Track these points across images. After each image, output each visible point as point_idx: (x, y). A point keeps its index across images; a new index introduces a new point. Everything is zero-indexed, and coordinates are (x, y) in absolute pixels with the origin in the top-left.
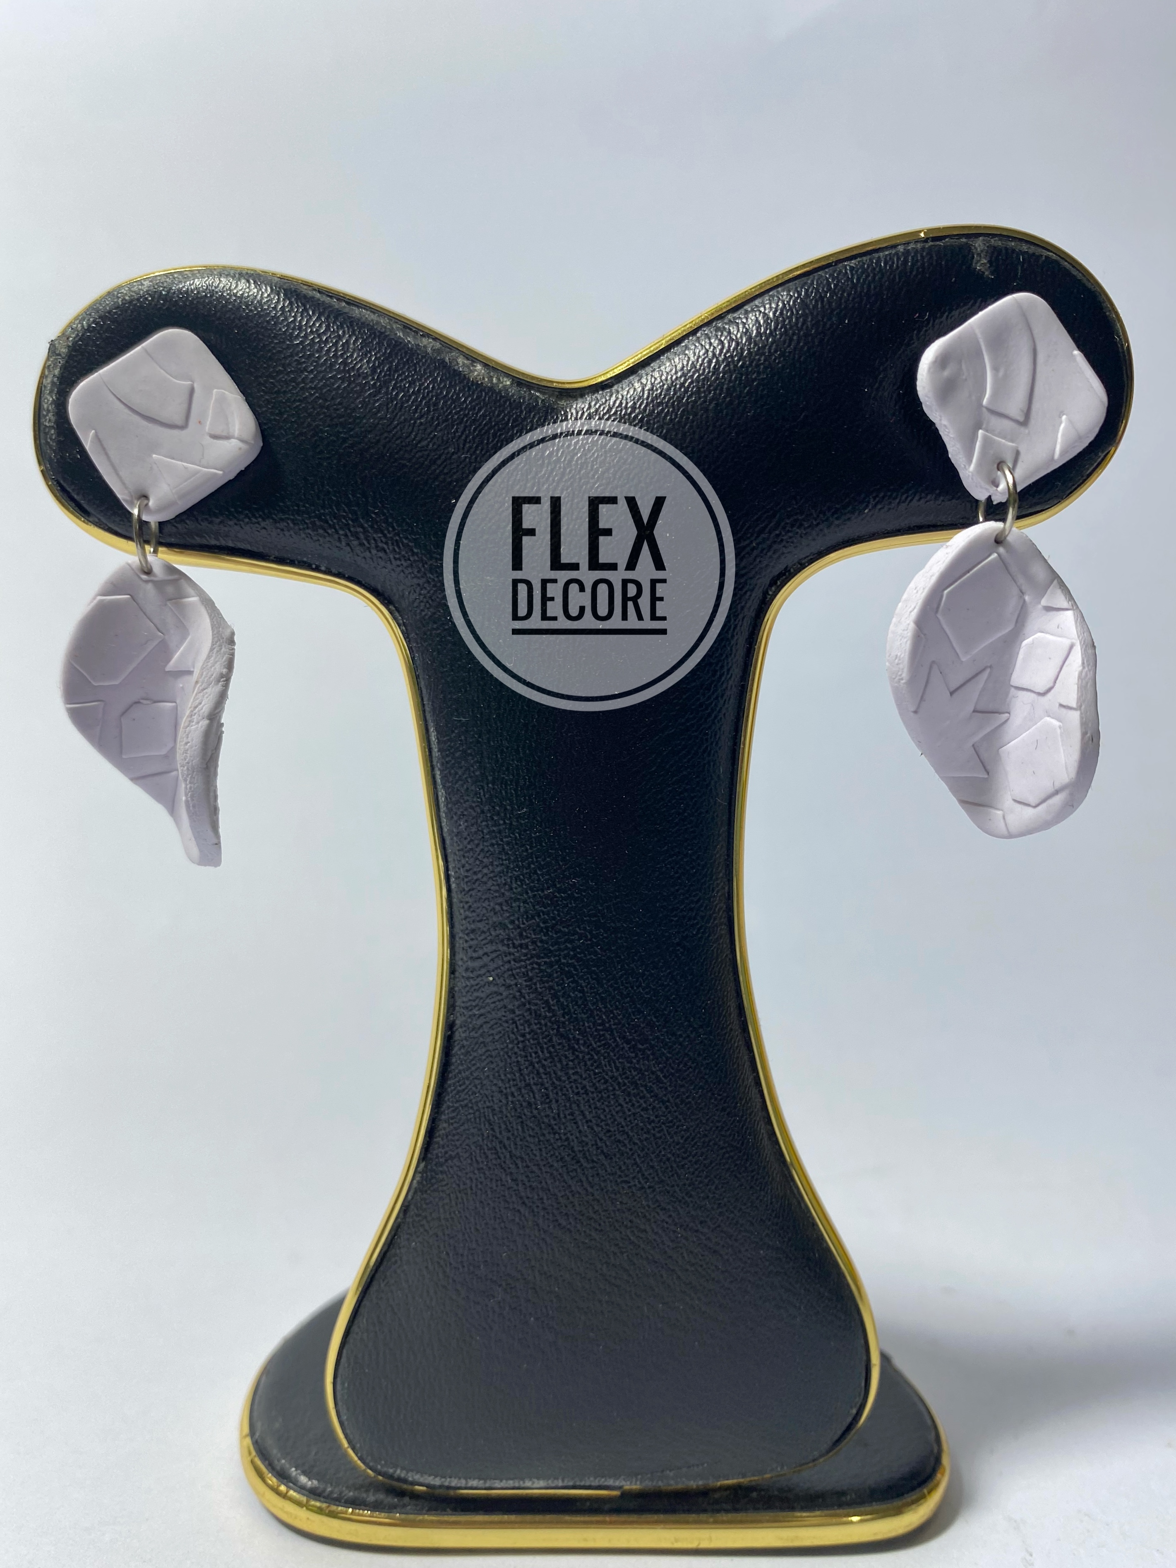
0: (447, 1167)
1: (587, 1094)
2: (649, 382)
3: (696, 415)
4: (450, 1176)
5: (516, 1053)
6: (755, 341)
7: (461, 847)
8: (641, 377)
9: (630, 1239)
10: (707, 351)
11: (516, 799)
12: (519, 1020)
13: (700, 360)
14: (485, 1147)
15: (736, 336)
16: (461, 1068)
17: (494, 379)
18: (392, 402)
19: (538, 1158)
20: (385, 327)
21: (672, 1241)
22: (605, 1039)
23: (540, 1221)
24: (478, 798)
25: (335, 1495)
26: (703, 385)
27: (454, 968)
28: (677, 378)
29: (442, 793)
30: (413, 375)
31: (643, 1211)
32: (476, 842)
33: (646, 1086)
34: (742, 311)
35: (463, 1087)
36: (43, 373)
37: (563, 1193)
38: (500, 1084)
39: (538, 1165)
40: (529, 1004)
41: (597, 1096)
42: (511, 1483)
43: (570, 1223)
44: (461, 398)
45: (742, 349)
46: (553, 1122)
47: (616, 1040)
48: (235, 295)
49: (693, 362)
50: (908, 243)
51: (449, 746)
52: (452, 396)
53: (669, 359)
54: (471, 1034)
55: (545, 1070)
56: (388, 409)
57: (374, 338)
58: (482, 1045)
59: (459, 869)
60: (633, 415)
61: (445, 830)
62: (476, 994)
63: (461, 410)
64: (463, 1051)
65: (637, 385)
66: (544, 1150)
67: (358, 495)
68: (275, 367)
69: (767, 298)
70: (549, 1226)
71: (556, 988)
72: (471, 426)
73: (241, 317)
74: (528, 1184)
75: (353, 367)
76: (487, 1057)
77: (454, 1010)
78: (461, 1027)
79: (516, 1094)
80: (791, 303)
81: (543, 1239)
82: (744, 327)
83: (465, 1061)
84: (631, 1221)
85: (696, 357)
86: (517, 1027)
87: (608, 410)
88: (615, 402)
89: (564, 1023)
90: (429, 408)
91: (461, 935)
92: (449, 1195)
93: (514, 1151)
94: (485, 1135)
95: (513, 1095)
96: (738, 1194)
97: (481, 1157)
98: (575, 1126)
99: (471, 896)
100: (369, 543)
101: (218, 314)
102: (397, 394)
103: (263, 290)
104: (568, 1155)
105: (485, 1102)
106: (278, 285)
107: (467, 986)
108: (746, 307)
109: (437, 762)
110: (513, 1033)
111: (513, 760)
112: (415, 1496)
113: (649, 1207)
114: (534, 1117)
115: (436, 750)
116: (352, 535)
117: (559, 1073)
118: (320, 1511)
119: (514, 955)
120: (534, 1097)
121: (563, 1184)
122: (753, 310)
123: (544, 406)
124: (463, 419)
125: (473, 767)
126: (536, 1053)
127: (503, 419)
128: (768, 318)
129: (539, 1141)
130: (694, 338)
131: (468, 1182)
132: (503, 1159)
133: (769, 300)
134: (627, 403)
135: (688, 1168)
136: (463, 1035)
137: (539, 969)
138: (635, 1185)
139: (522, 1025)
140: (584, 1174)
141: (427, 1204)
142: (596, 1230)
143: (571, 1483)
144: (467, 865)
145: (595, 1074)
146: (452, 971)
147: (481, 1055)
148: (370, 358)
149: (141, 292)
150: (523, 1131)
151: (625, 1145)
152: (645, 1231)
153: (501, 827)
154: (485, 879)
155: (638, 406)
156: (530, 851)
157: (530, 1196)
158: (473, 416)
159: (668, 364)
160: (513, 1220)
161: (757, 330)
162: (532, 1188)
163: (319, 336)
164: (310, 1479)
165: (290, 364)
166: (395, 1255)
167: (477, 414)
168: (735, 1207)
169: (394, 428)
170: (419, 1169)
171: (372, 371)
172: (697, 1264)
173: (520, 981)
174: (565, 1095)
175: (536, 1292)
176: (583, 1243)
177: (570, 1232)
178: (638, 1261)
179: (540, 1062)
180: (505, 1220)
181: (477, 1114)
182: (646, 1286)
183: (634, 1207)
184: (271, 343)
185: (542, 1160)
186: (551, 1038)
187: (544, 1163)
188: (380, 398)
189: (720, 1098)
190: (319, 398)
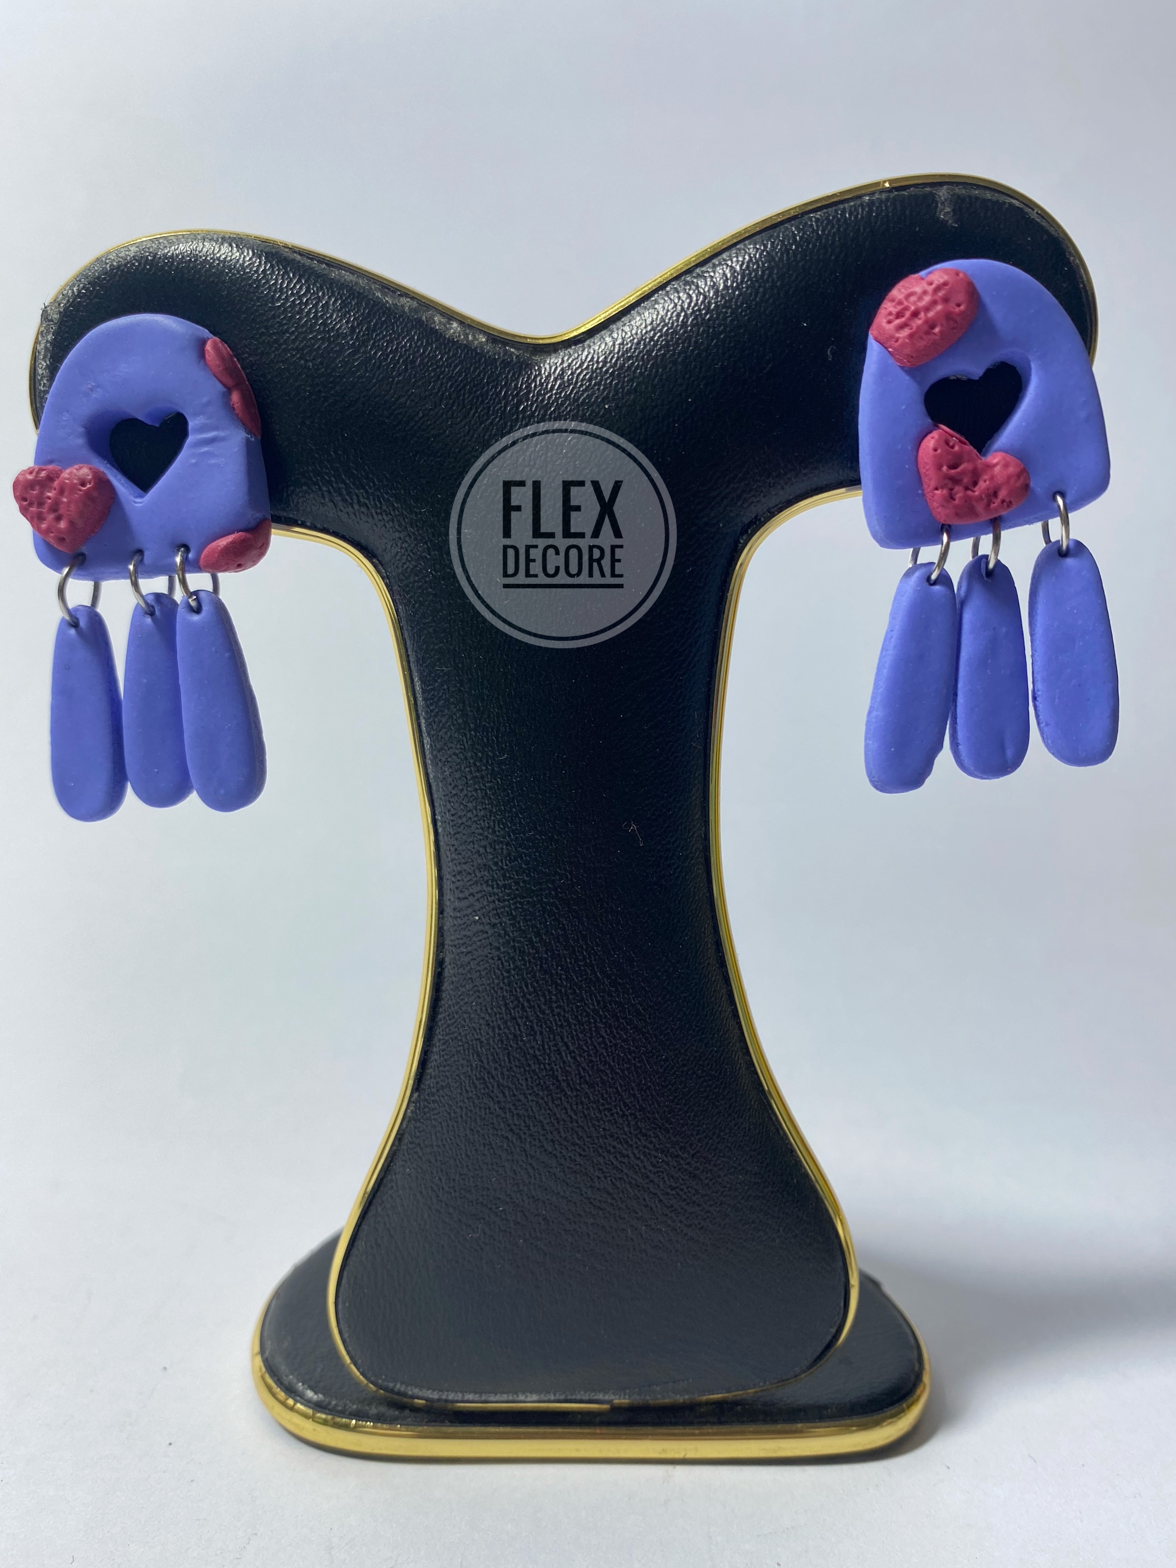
0: (439, 1096)
1: (570, 1027)
2: (620, 337)
3: (664, 368)
4: (441, 1105)
5: (501, 988)
7: (446, 792)
8: (612, 332)
9: (613, 1164)
10: (676, 305)
11: (498, 746)
12: (504, 957)
13: (669, 314)
14: (474, 1077)
15: (704, 290)
16: (450, 1003)
17: (470, 336)
18: (371, 360)
19: (524, 1087)
20: (364, 288)
21: (654, 1166)
22: (587, 974)
23: (527, 1147)
24: (461, 744)
25: (340, 1408)
26: (672, 338)
27: (442, 908)
28: (646, 333)
29: (427, 740)
30: (391, 334)
31: (625, 1137)
32: (460, 787)
33: (626, 1018)
34: (710, 265)
35: (452, 1021)
36: (37, 338)
37: (549, 1121)
38: (487, 1017)
39: (524, 1094)
40: (513, 942)
41: (580, 1028)
42: (505, 1397)
43: (556, 1149)
44: (438, 356)
45: (710, 303)
46: (537, 1053)
47: (596, 975)
48: (218, 259)
49: (662, 316)
50: (873, 193)
51: (433, 695)
52: (429, 354)
53: (640, 314)
54: (460, 971)
55: (530, 1004)
56: (366, 367)
57: (353, 299)
58: (470, 981)
59: (445, 813)
60: (604, 369)
61: (431, 776)
62: (463, 933)
63: (438, 367)
64: (452, 987)
66: (529, 1079)
67: (340, 452)
68: (258, 329)
69: (735, 251)
70: (536, 1152)
71: (539, 926)
72: (447, 383)
73: (225, 281)
74: (515, 1112)
75: (333, 328)
76: (475, 992)
77: (443, 948)
78: (450, 964)
79: (502, 1027)
80: (757, 256)
81: (531, 1164)
82: (712, 280)
83: (454, 996)
84: (614, 1147)
85: (665, 311)
86: (502, 964)
87: (580, 365)
88: (586, 357)
89: (547, 959)
91: (448, 876)
92: (441, 1123)
93: (501, 1081)
94: (474, 1065)
95: (500, 1029)
96: (716, 1121)
97: (470, 1086)
98: (558, 1057)
99: (457, 839)
100: (352, 499)
101: (203, 278)
102: (376, 353)
103: (245, 254)
104: (553, 1084)
105: (473, 1035)
106: (259, 249)
107: (455, 925)
108: (714, 261)
109: (422, 711)
110: (499, 969)
111: (494, 708)
112: (415, 1409)
113: (631, 1133)
114: (521, 1048)
115: (421, 699)
116: (335, 492)
117: (543, 1007)
118: (325, 1423)
119: (498, 895)
120: (520, 1030)
121: (548, 1112)
122: (720, 264)
123: (519, 362)
124: (439, 376)
125: (455, 714)
126: (521, 988)
127: (479, 375)
128: (735, 271)
129: (525, 1071)
130: (664, 292)
131: (458, 1110)
132: (491, 1088)
133: (736, 253)
134: (598, 358)
135: (668, 1097)
136: (452, 972)
137: (522, 908)
138: (617, 1113)
139: (507, 961)
140: (568, 1102)
141: (420, 1132)
142: (581, 1155)
143: (562, 1397)
144: (452, 810)
145: (578, 1007)
146: (441, 911)
147: (469, 991)
148: (349, 319)
149: (129, 258)
150: (510, 1062)
151: (607, 1075)
152: (628, 1156)
153: (483, 773)
154: (469, 823)
155: (609, 360)
156: (511, 796)
157: (516, 1122)
158: (449, 373)
159: (638, 318)
160: (502, 1146)
161: (724, 283)
162: (519, 1116)
163: (300, 298)
164: (316, 1393)
165: (272, 326)
166: (392, 1181)
167: (453, 371)
168: (714, 1134)
169: (373, 386)
170: (412, 1099)
171: (351, 331)
172: (677, 1187)
173: (504, 920)
174: (549, 1027)
175: (525, 1215)
176: (569, 1168)
177: (556, 1157)
178: (621, 1185)
179: (524, 996)
180: (494, 1146)
181: (466, 1046)
182: (629, 1209)
183: (617, 1133)
184: (253, 306)
185: (528, 1089)
186: (535, 974)
187: (530, 1092)
188: (359, 358)
189: (697, 1029)
190: (301, 358)
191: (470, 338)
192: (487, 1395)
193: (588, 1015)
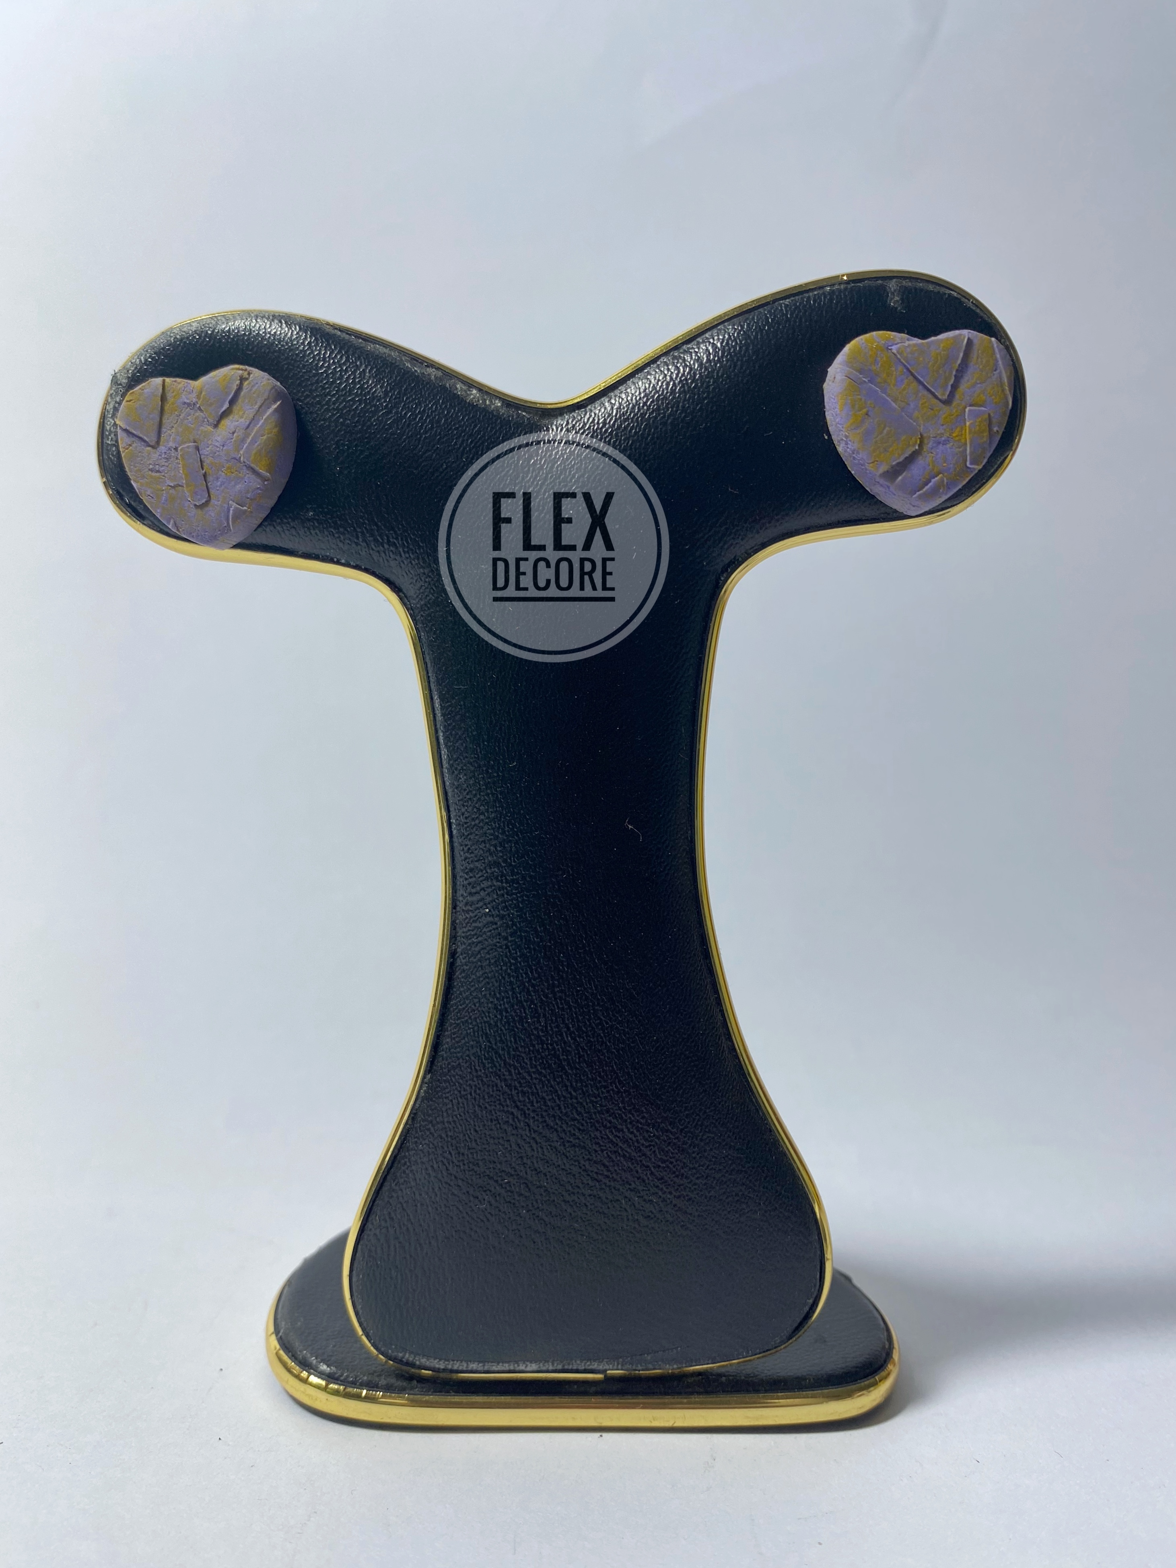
0: (450, 1076)
1: (571, 1010)
2: (617, 403)
3: (657, 428)
4: (452, 1084)
5: (509, 974)
6: (705, 367)
7: (461, 797)
8: (611, 398)
9: (608, 1138)
11: (508, 755)
12: (512, 945)
13: (660, 383)
14: (483, 1057)
15: (690, 363)
16: (462, 989)
17: (487, 401)
18: (402, 420)
19: (529, 1066)
20: (396, 359)
21: (646, 1140)
22: (586, 961)
23: (531, 1122)
24: (475, 754)
25: (352, 1379)
26: (662, 403)
27: (456, 904)
28: (640, 398)
29: (444, 752)
30: (419, 398)
31: (619, 1112)
32: (474, 792)
33: (621, 1001)
34: (695, 342)
35: (463, 1006)
36: (106, 400)
37: (551, 1097)
38: (495, 1001)
39: (528, 1072)
40: (520, 931)
41: (579, 1011)
42: (506, 1367)
43: (557, 1124)
44: (460, 417)
45: (695, 374)
46: (541, 1034)
47: (594, 961)
48: (269, 333)
49: (654, 385)
50: (834, 285)
51: (450, 711)
52: (452, 415)
53: (634, 383)
54: (470, 960)
55: (535, 988)
56: (398, 425)
57: (386, 368)
58: (480, 968)
59: (459, 817)
60: (604, 430)
62: (474, 925)
63: (460, 426)
64: (463, 975)
65: (607, 404)
66: (533, 1059)
67: (373, 499)
68: (303, 392)
69: (716, 331)
70: (538, 1127)
71: (543, 917)
72: (467, 440)
73: (275, 351)
74: (520, 1089)
75: (369, 392)
76: (484, 979)
77: (456, 940)
78: (462, 954)
79: (509, 1010)
80: (736, 335)
81: (534, 1138)
82: (696, 355)
83: (466, 983)
84: (610, 1122)
85: (656, 381)
86: (510, 951)
87: (583, 426)
88: (588, 419)
89: (550, 946)
90: (432, 426)
91: (461, 874)
92: (452, 1101)
93: (507, 1060)
94: (483, 1047)
95: (507, 1012)
96: (702, 1099)
97: (479, 1066)
98: (560, 1038)
99: (470, 839)
100: (383, 540)
101: (255, 349)
102: (406, 414)
103: (293, 329)
104: (555, 1063)
105: (482, 1018)
106: (305, 325)
107: (467, 918)
108: (698, 339)
109: (440, 725)
110: (506, 957)
111: (505, 721)
112: (422, 1380)
113: (624, 1108)
114: (525, 1029)
115: (440, 715)
116: (368, 533)
117: (546, 991)
118: (336, 1393)
119: (506, 889)
120: (525, 1013)
121: (550, 1089)
122: (703, 342)
123: (529, 423)
124: (461, 434)
125: (470, 727)
126: (526, 974)
127: (495, 433)
128: (717, 347)
129: (530, 1050)
130: (655, 365)
131: (468, 1088)
132: (498, 1068)
133: (717, 333)
134: (599, 420)
135: (659, 1075)
136: (463, 961)
137: (528, 901)
138: (613, 1090)
139: (513, 950)
140: (568, 1080)
141: (432, 1110)
142: (579, 1130)
143: (560, 1367)
144: (466, 813)
145: (577, 991)
146: (454, 907)
147: (479, 977)
148: (383, 384)
149: (190, 332)
150: (516, 1042)
151: (603, 1054)
152: (622, 1130)
153: (495, 779)
154: (481, 824)
155: (608, 421)
156: (519, 799)
157: (521, 1099)
158: (469, 432)
159: (633, 387)
160: (508, 1122)
161: (707, 357)
162: (524, 1093)
163: (340, 366)
164: (329, 1366)
165: (315, 390)
166: (405, 1157)
167: (473, 430)
168: (701, 1110)
169: (403, 442)
170: (426, 1080)
171: (384, 394)
172: (667, 1161)
173: (512, 911)
174: (552, 1010)
175: (527, 1186)
176: (568, 1142)
177: (556, 1130)
178: (616, 1158)
179: (529, 981)
180: (500, 1121)
181: (476, 1028)
182: (623, 1181)
183: (612, 1109)
184: (299, 372)
185: (532, 1068)
186: (539, 961)
187: (534, 1070)
188: (392, 417)
189: (685, 1013)
190: (340, 417)
191: (488, 402)
192: (490, 1364)
193: (587, 999)
